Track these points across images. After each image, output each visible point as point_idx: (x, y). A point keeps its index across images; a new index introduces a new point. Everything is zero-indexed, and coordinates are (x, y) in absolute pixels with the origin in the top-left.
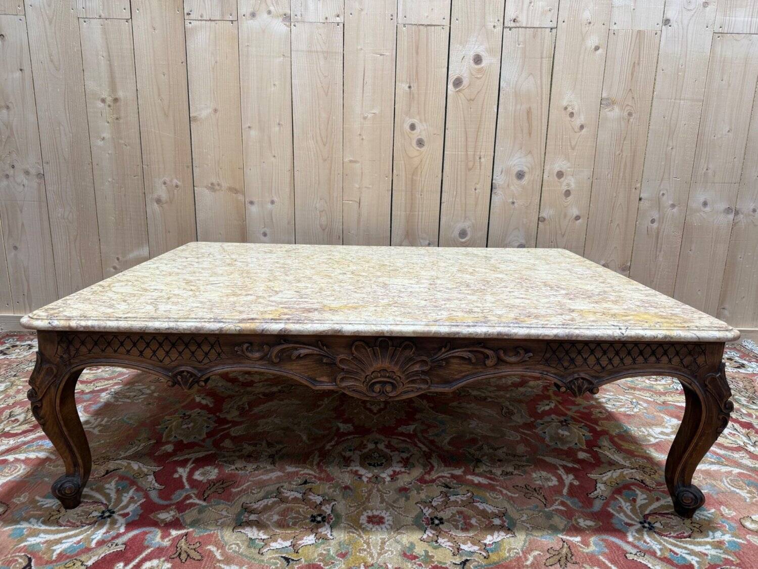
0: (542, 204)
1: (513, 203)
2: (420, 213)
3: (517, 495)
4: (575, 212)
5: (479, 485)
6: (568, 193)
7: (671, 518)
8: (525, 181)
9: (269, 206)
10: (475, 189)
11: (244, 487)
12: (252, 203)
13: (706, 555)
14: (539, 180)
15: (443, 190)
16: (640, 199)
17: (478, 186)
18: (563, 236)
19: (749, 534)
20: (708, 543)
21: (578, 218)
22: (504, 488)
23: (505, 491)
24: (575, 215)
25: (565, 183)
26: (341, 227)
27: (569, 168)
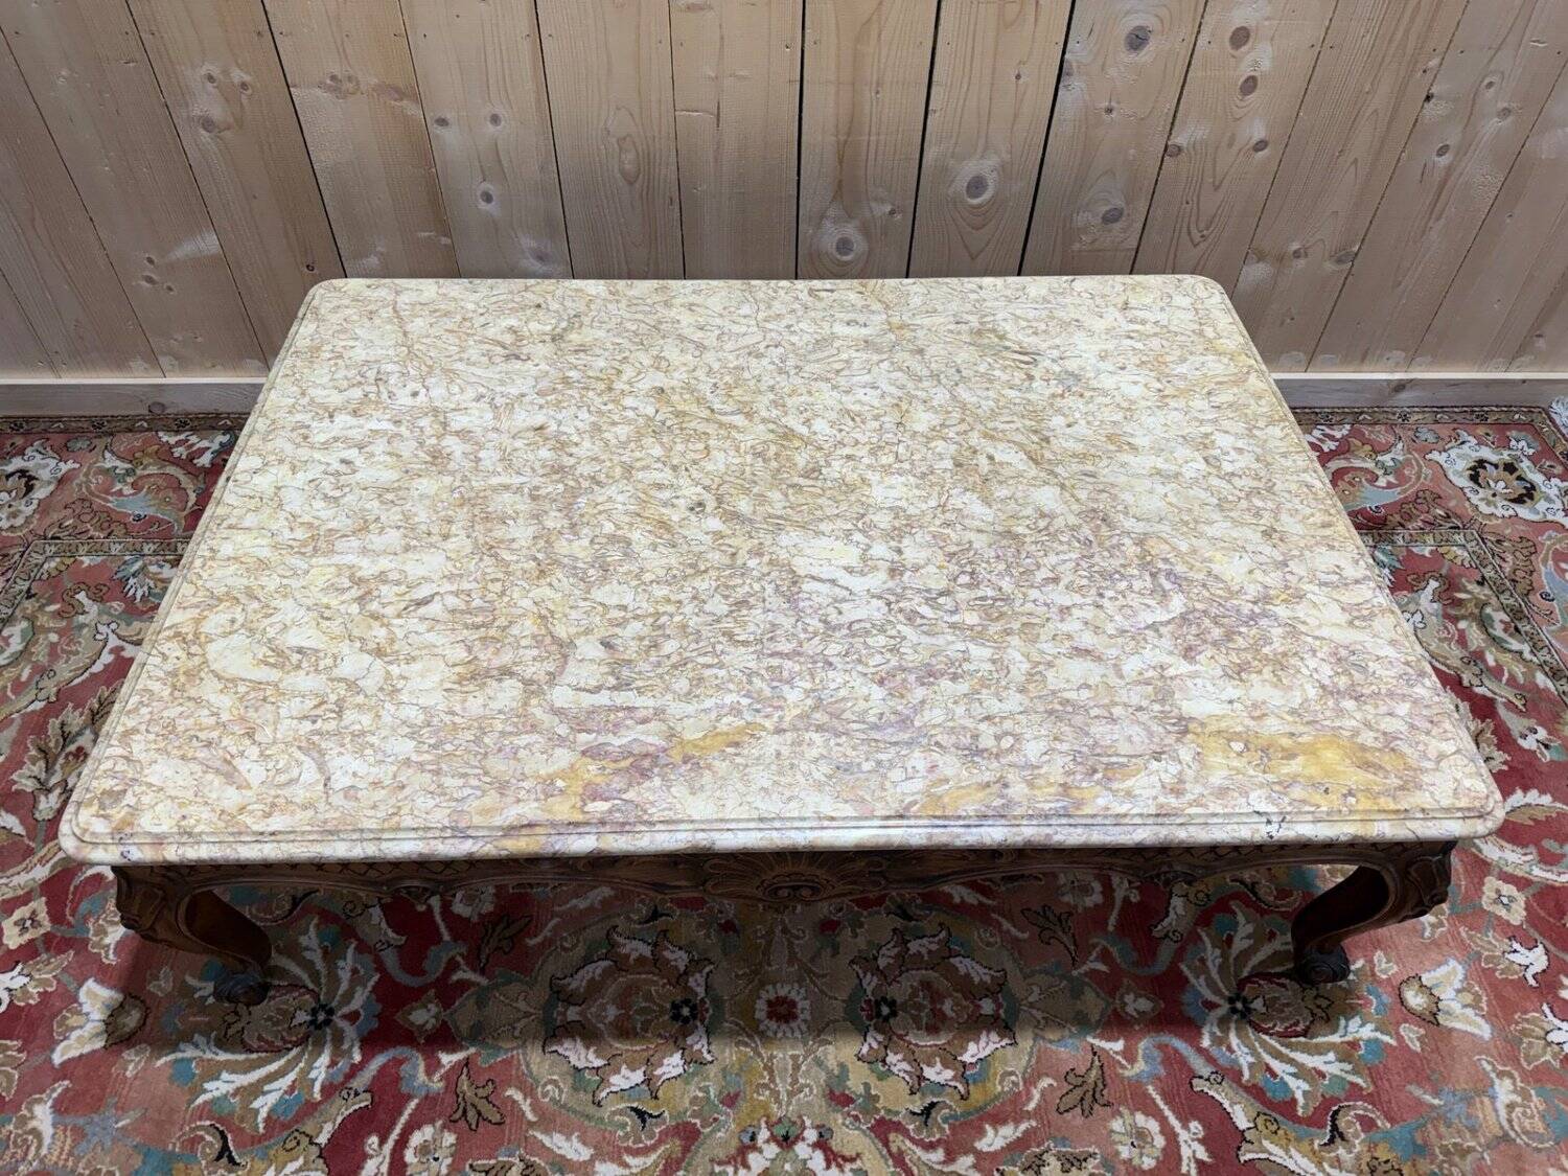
0: (1179, 115)
1: (1109, 110)
2: (873, 138)
3: (1026, 935)
4: (1258, 132)
5: (962, 908)
6: (1250, 85)
7: (1283, 985)
8: (1146, 55)
9: (491, 128)
10: (1018, 77)
11: (546, 932)
12: (442, 122)
13: (1322, 1075)
14: (1185, 53)
15: (935, 79)
16: (1428, 98)
17: (1024, 70)
18: (1217, 188)
19: (1406, 1021)
20: (1332, 1047)
21: (1261, 145)
22: (1004, 916)
23: (1006, 925)
24: (1256, 138)
25: (1248, 59)
26: (675, 177)
27: (1267, 19)
